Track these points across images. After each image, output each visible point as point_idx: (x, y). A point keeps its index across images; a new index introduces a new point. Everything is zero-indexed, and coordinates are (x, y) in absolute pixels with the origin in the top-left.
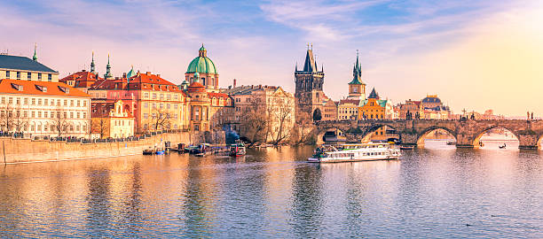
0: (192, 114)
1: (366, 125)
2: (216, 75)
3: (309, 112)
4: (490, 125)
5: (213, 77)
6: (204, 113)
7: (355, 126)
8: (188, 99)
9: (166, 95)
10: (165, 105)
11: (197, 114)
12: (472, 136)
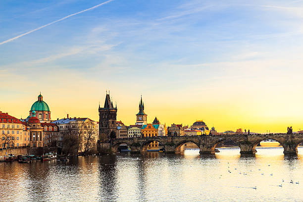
0: (31, 137)
1: (143, 140)
2: (49, 111)
3: (107, 133)
4: (221, 139)
5: (47, 113)
6: (38, 136)
7: (136, 141)
8: (28, 127)
9: (11, 125)
10: (10, 132)
11: (34, 136)
12: (209, 146)
